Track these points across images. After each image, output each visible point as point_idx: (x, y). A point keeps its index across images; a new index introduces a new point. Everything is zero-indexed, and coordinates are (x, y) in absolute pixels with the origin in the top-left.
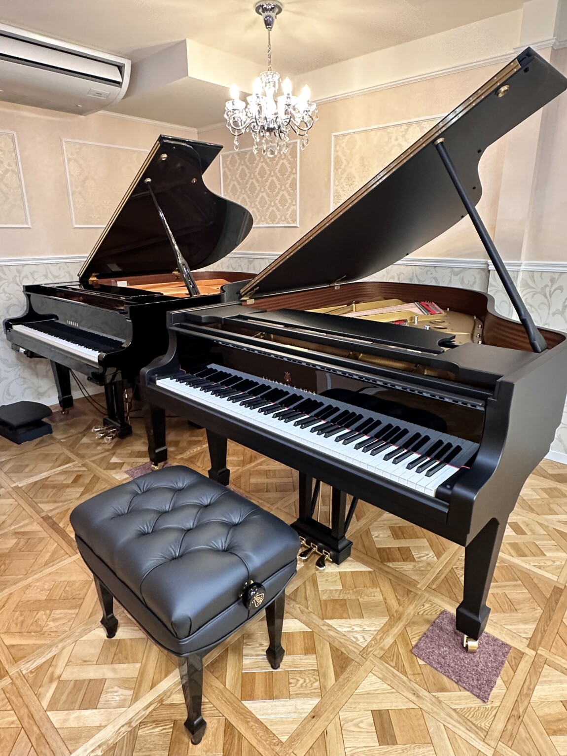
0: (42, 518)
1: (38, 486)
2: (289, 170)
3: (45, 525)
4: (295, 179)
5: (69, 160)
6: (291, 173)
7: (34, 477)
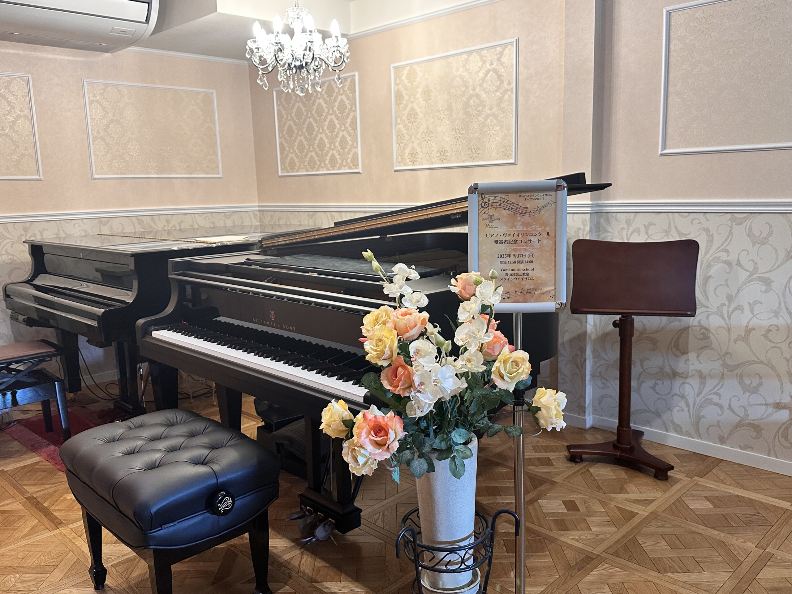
0: (26, 498)
1: (26, 470)
2: (349, 107)
3: (29, 504)
4: (355, 118)
5: (91, 103)
6: (351, 110)
7: (24, 462)
